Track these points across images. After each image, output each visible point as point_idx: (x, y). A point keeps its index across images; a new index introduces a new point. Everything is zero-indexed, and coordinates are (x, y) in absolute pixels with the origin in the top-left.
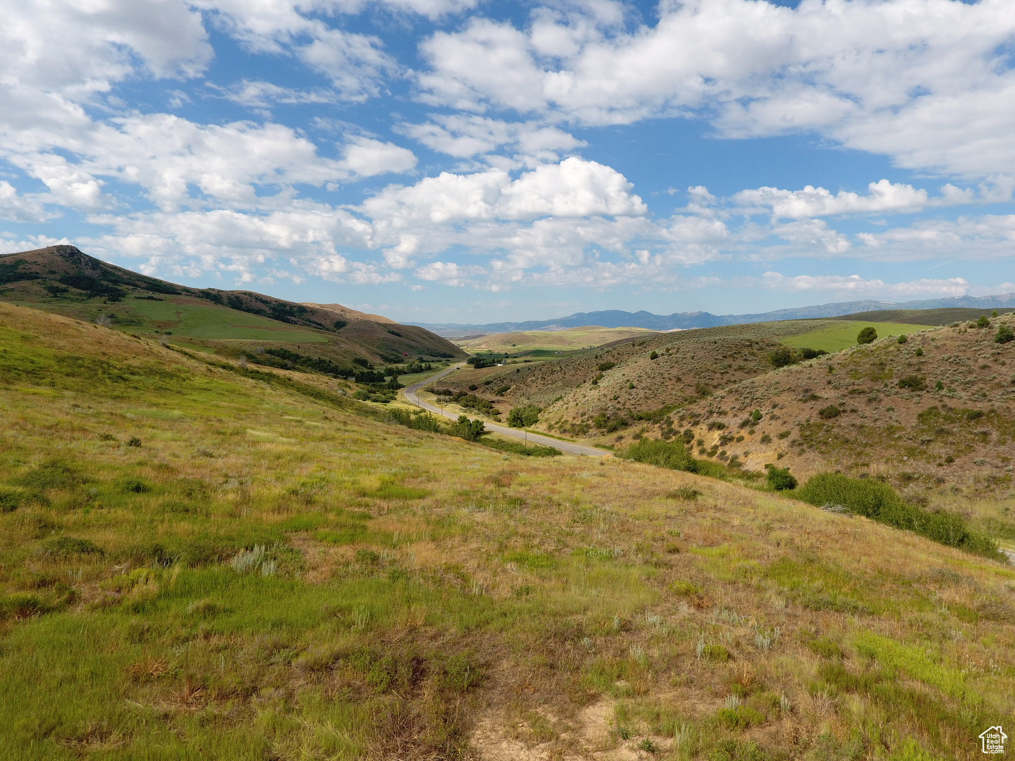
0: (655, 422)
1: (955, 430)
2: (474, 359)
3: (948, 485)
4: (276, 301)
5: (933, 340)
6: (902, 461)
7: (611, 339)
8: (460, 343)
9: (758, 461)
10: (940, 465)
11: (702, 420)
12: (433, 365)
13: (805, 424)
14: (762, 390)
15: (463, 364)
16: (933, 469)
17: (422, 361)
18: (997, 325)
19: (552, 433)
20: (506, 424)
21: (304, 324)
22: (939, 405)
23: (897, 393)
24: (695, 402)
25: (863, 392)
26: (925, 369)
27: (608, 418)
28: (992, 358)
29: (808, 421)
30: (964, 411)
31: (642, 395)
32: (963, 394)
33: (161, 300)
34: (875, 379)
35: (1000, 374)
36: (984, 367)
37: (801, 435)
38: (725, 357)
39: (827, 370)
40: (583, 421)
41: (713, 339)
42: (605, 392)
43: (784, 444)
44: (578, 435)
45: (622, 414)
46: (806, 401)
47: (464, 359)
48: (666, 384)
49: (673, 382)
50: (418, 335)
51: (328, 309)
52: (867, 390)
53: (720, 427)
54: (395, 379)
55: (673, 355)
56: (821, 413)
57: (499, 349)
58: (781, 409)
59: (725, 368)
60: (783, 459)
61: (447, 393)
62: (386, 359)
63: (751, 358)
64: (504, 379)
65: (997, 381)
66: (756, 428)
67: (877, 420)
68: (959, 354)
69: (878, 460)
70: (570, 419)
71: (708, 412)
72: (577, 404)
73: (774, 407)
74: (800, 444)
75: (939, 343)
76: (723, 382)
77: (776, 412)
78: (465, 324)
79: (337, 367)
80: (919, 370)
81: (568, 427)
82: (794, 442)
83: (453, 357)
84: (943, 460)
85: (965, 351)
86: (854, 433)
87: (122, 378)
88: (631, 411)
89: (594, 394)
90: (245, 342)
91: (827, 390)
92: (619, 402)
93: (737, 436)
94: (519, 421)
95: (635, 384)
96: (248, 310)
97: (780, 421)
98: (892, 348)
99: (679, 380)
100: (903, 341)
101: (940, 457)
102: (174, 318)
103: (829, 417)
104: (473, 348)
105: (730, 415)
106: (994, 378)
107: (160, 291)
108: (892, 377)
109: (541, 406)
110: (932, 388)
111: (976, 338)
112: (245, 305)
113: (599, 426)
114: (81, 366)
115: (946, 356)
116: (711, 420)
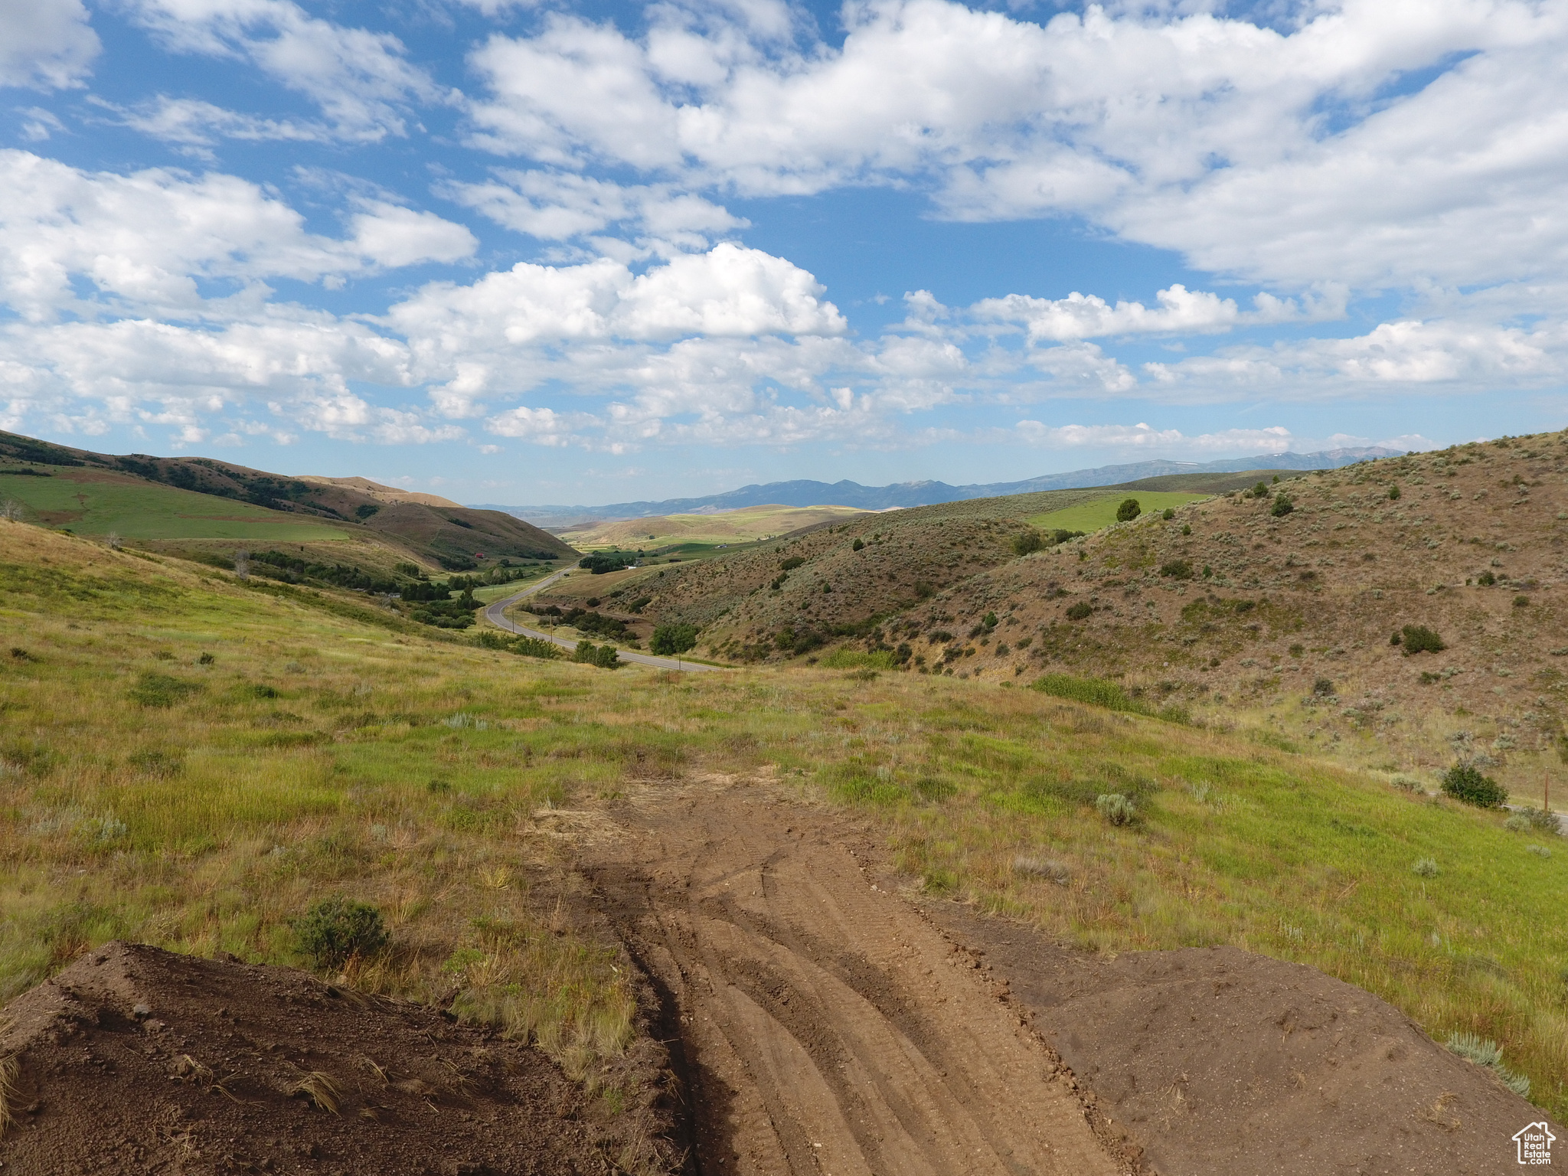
0: (860, 637)
1: (1223, 625)
2: (591, 559)
3: (1212, 694)
4: (255, 474)
5: (1204, 514)
6: (1162, 668)
7: (800, 523)
8: (566, 535)
9: (992, 679)
10: (1204, 670)
11: (922, 630)
12: (527, 571)
13: (1049, 627)
14: (998, 586)
15: (574, 568)
16: (1196, 676)
17: (507, 565)
18: (1276, 494)
19: (717, 659)
20: (650, 652)
21: (305, 511)
22: (1206, 595)
23: (1159, 583)
24: (913, 606)
25: (1120, 584)
26: (1194, 551)
27: (796, 635)
28: (1267, 536)
29: (1053, 623)
30: (1233, 602)
31: (842, 600)
32: (1233, 581)
33: (47, 475)
34: (1134, 567)
35: (1275, 555)
36: (1258, 547)
37: (1045, 643)
38: (954, 544)
39: (1078, 556)
40: (760, 641)
41: (938, 519)
42: (791, 598)
43: (1024, 655)
44: (753, 660)
45: (815, 628)
46: (1051, 599)
47: (574, 561)
48: (874, 584)
49: (885, 581)
50: (499, 525)
51: (345, 486)
52: (1125, 581)
53: (945, 637)
54: (469, 593)
55: (885, 544)
56: (1069, 613)
57: (629, 544)
58: (1021, 610)
59: (954, 560)
60: (1022, 675)
61: (553, 611)
62: (448, 565)
63: (988, 544)
64: (640, 587)
65: (1271, 563)
66: (991, 637)
67: (1134, 618)
68: (1231, 531)
69: (1134, 669)
70: (742, 639)
71: (929, 618)
72: (751, 618)
73: (1013, 608)
74: (1042, 654)
75: (1210, 518)
76: (951, 579)
77: (1015, 614)
78: (571, 505)
79: (369, 578)
80: (1185, 553)
81: (739, 649)
82: (1036, 651)
83: (556, 558)
84: (1208, 663)
85: (1238, 527)
86: (1108, 636)
87: (90, 595)
88: (827, 624)
89: (775, 602)
90: (211, 540)
91: (1077, 583)
92: (810, 612)
93: (966, 648)
94: (668, 647)
95: (832, 585)
96: (206, 490)
97: (1019, 626)
98: (1155, 526)
99: (892, 578)
100: (1169, 516)
101: (1205, 660)
102: (75, 505)
103: (1079, 618)
104: (586, 543)
105: (958, 621)
106: (1268, 560)
107: (44, 460)
108: (1154, 563)
109: (699, 624)
110: (1200, 575)
111: (1251, 510)
112: (199, 482)
113: (783, 646)
114: (24, 579)
115: (1216, 534)
116: (933, 630)
